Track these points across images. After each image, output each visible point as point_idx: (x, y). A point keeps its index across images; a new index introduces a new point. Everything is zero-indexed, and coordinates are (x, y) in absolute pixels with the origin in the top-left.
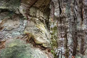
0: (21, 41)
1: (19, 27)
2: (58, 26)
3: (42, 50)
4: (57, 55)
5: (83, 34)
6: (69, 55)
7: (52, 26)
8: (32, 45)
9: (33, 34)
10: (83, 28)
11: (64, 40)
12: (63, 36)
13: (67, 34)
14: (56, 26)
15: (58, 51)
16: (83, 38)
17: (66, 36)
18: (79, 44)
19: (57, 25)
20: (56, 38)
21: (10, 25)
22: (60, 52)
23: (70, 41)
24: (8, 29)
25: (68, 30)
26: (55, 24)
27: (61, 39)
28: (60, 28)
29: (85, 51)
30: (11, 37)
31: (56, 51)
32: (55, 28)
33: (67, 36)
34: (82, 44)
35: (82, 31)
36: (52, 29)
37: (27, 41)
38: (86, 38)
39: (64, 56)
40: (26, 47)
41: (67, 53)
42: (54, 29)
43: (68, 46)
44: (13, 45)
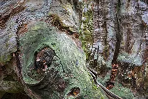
0: (45, 23)
1: (43, 8)
2: (93, 10)
3: (69, 34)
4: (91, 54)
5: (129, 22)
6: (110, 54)
7: (85, 9)
8: (57, 29)
9: (59, 15)
10: (129, 12)
11: (102, 31)
12: (101, 24)
13: (107, 23)
14: (91, 10)
15: (94, 49)
16: (129, 27)
17: (105, 25)
18: (125, 38)
19: (92, 8)
20: (91, 28)
21: (33, 5)
22: (96, 50)
23: (111, 32)
24: (31, 10)
25: (108, 16)
26: (90, 7)
27: (97, 30)
28: (96, 12)
29: (132, 48)
30: (33, 19)
31: (91, 48)
32: (90, 13)
33: (107, 26)
34: (128, 37)
35: (128, 17)
36: (84, 14)
37: (52, 23)
38: (133, 28)
39: (102, 56)
40: (50, 30)
41: (106, 51)
42: (88, 14)
43: (107, 40)
44: (36, 28)
